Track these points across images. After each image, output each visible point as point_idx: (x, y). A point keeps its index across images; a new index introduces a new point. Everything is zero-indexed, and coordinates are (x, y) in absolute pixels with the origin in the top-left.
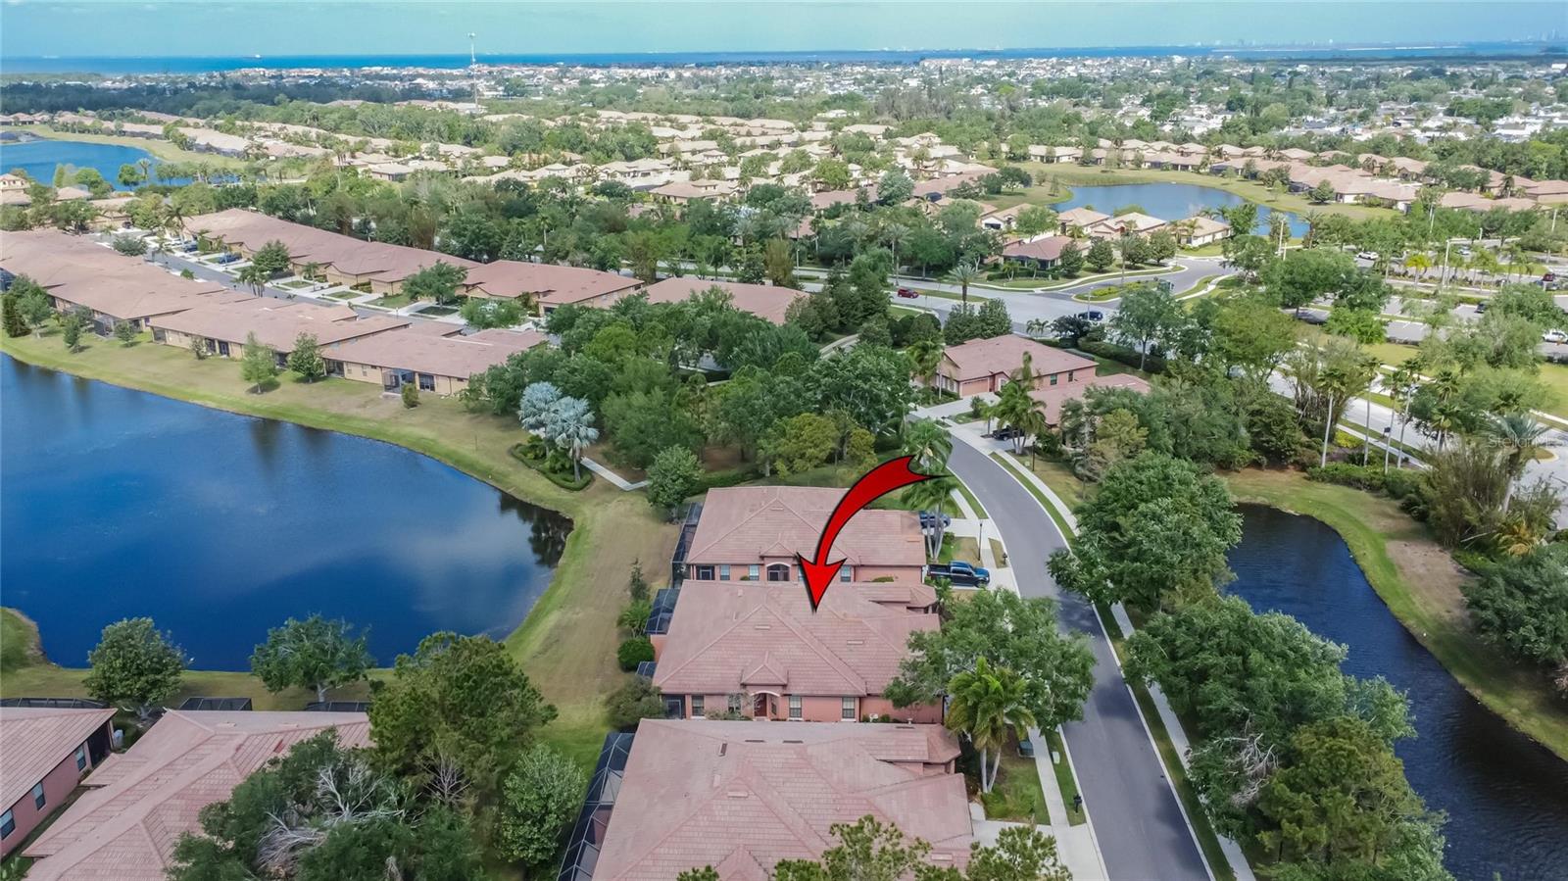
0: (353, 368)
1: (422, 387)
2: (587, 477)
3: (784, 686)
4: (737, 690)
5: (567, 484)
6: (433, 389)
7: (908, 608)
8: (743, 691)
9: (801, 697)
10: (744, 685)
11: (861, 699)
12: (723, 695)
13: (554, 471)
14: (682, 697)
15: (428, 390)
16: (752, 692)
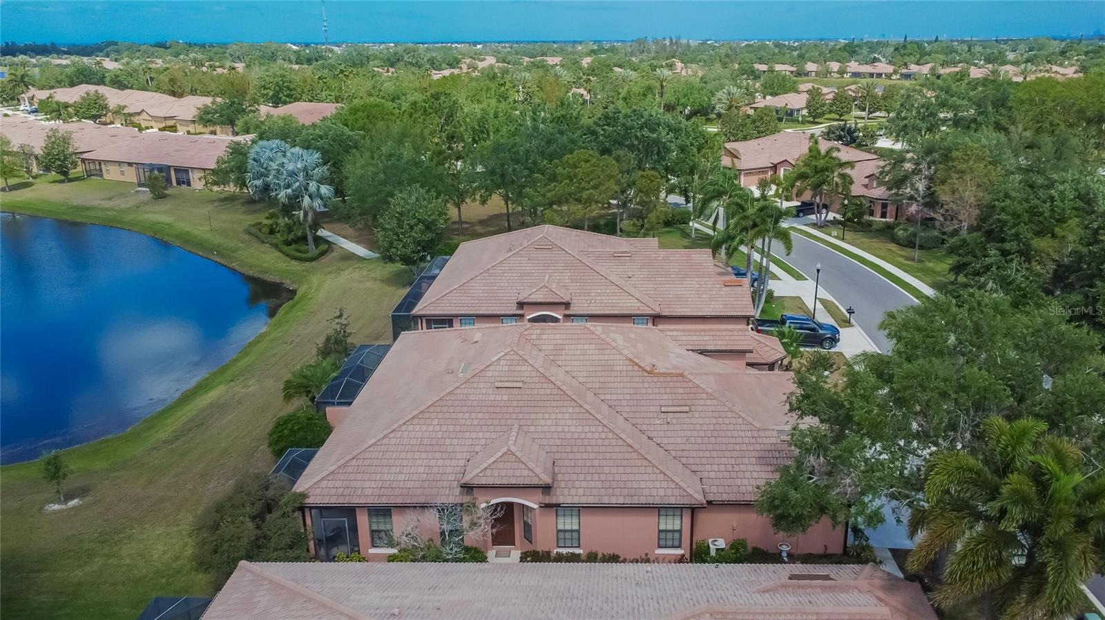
0: (110, 167)
1: (179, 183)
2: (324, 247)
3: (547, 489)
4: (453, 496)
5: (303, 255)
6: (189, 184)
7: (748, 364)
8: (466, 499)
9: (579, 509)
10: (468, 488)
11: (694, 510)
12: (423, 507)
13: (288, 243)
14: (350, 511)
15: (184, 186)
16: (484, 503)
